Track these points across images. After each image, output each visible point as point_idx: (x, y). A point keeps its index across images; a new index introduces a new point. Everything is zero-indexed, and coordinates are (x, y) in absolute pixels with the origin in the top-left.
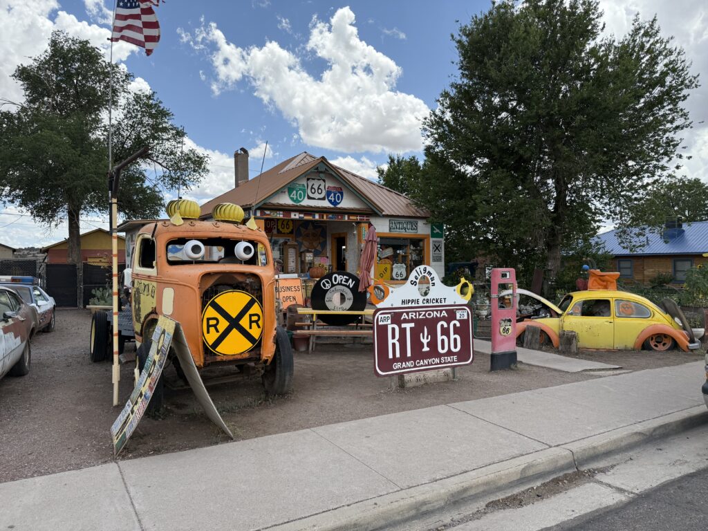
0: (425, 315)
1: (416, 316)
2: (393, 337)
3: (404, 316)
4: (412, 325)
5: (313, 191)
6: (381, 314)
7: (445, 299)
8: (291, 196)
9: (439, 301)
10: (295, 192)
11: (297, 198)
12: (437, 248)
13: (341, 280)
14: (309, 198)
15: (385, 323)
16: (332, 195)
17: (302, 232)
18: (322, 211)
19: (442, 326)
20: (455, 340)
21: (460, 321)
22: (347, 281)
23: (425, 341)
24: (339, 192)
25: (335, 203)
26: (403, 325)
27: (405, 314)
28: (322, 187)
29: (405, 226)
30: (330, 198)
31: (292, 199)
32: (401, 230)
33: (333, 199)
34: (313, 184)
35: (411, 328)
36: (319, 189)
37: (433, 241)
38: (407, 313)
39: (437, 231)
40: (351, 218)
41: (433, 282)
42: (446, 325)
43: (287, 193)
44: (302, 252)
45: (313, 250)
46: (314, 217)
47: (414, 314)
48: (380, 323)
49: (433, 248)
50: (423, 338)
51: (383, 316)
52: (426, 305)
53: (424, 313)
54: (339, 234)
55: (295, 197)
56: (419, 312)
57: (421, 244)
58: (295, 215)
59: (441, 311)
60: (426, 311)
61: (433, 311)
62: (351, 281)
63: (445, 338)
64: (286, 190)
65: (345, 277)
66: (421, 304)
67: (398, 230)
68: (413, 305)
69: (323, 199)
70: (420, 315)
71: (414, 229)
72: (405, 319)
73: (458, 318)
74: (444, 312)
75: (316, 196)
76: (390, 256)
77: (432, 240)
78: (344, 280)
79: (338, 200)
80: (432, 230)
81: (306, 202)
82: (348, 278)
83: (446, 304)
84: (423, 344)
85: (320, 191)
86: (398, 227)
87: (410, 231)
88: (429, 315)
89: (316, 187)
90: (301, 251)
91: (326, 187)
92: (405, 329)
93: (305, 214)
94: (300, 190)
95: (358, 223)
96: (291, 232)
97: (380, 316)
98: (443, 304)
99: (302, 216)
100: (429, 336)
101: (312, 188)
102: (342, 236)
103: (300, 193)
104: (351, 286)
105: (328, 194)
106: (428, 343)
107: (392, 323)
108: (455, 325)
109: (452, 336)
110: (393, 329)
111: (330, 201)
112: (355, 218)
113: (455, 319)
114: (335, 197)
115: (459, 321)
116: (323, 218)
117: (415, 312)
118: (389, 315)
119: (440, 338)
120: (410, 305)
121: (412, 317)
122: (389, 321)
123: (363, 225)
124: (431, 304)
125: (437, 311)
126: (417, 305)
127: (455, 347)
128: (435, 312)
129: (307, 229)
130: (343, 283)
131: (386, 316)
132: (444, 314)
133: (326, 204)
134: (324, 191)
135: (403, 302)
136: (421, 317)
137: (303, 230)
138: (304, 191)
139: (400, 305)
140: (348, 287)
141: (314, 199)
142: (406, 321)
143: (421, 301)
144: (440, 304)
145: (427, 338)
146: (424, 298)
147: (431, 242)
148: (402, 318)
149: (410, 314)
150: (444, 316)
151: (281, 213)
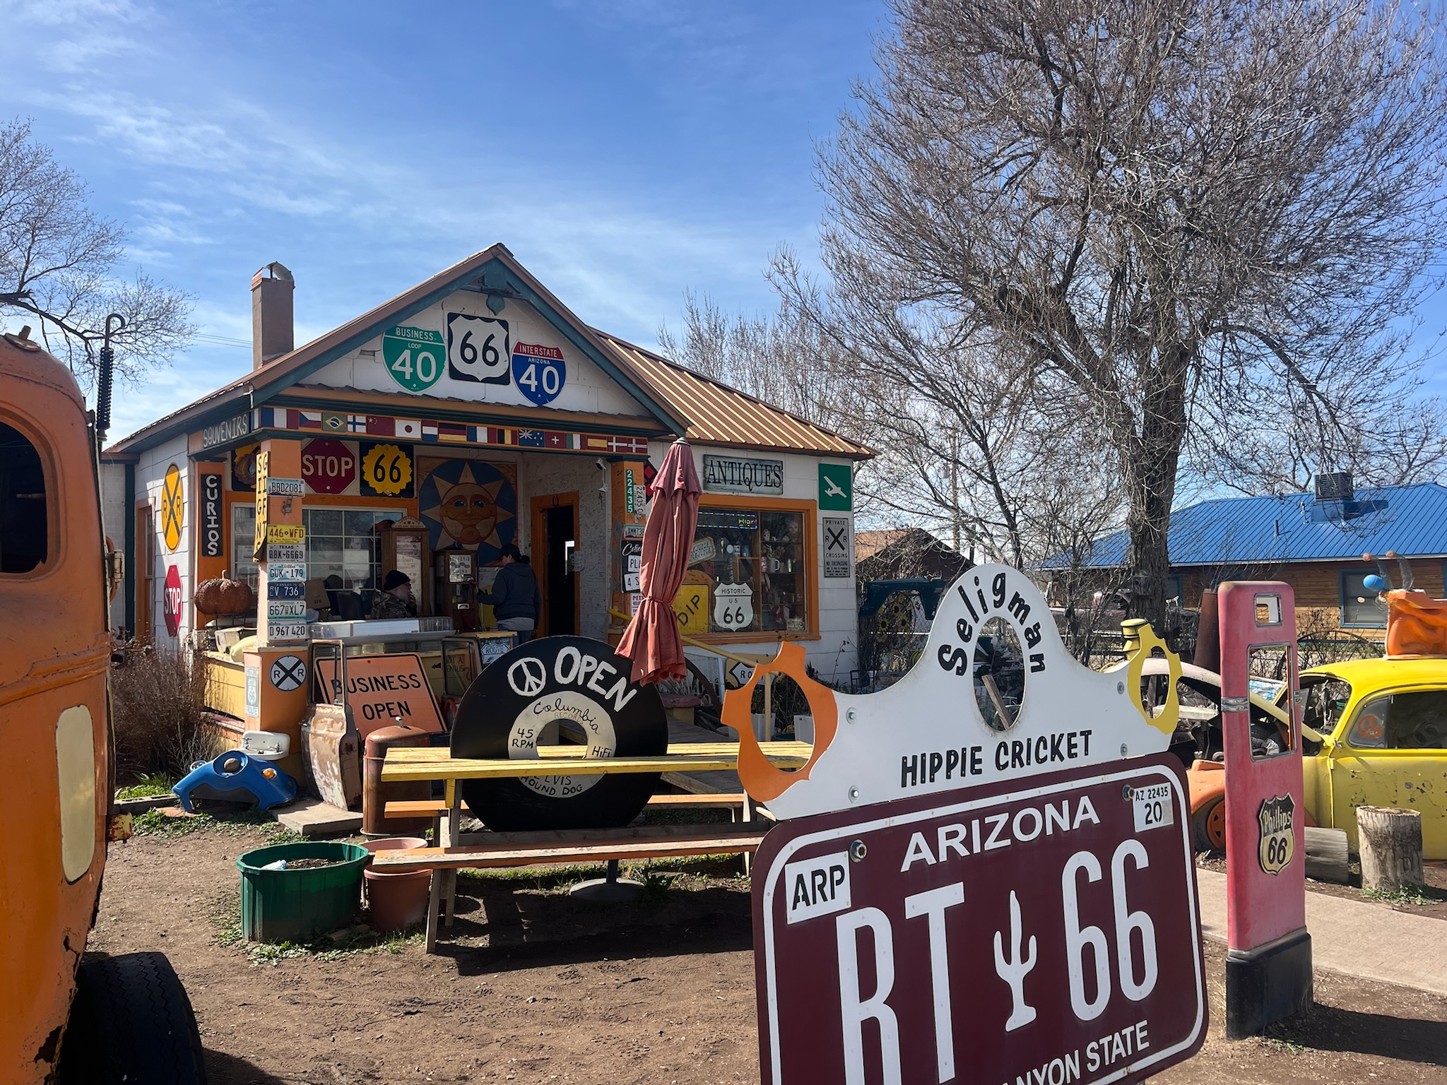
0: (1007, 832)
1: (968, 842)
2: (867, 989)
3: (917, 851)
4: (954, 894)
5: (469, 353)
6: (798, 857)
7: (1086, 734)
8: (396, 367)
9: (1063, 748)
10: (406, 354)
11: (414, 374)
12: (836, 539)
13: (588, 676)
14: (455, 374)
15: (820, 909)
16: (532, 369)
17: (442, 493)
18: (497, 418)
19: (1082, 873)
20: (1136, 934)
21: (1147, 839)
22: (608, 681)
23: (1013, 973)
24: (553, 364)
25: (539, 397)
26: (914, 906)
27: (918, 838)
28: (498, 343)
29: (748, 474)
30: (523, 380)
31: (399, 376)
32: (738, 487)
33: (533, 383)
34: (469, 334)
35: (949, 912)
36: (487, 348)
37: (827, 520)
38: (929, 830)
39: (837, 490)
40: (591, 442)
41: (1036, 650)
42: (1095, 874)
43: (380, 356)
44: (442, 552)
45: (475, 547)
46: (472, 435)
47: (961, 829)
48: (796, 915)
49: (826, 538)
50: (1008, 959)
51: (806, 867)
52: (1011, 774)
53: (1003, 818)
54: (556, 497)
55: (408, 370)
56: (981, 814)
57: (794, 526)
58: (409, 429)
59: (1074, 797)
60: (1013, 808)
61: (1039, 803)
62: (621, 684)
63: (1095, 935)
64: (377, 344)
65: (605, 665)
66: (990, 775)
67: (728, 486)
68: (959, 781)
69: (503, 380)
70: (986, 831)
71: (773, 484)
72: (919, 865)
73: (1140, 826)
74: (1085, 801)
75: (479, 369)
76: (708, 562)
77: (821, 514)
78: (598, 675)
79: (551, 386)
80: (823, 486)
81: (445, 387)
82: (613, 671)
83: (1094, 759)
84: (1005, 988)
85: (490, 356)
86: (729, 477)
87: (763, 488)
88: (1028, 825)
89: (478, 342)
90: (438, 547)
91: (512, 346)
92: (922, 921)
93: (443, 428)
94: (425, 348)
95: (615, 459)
96: (408, 492)
97: (793, 871)
98: (1081, 761)
99: (433, 431)
100: (1033, 940)
101: (464, 345)
102: (562, 503)
103: (426, 360)
104: (618, 706)
105: (519, 364)
106: (1028, 980)
107: (857, 903)
108: (1130, 860)
109: (1125, 922)
110: (865, 937)
111: (525, 389)
112: (602, 443)
113: (1132, 835)
114: (539, 378)
115: (1145, 838)
116: (502, 440)
117: (965, 819)
118: (841, 859)
119: (1075, 938)
120: (941, 783)
121: (950, 850)
122: (843, 895)
123: (627, 464)
124: (1034, 769)
125: (1056, 800)
126: (971, 781)
127: (1139, 978)
128: (1050, 809)
129: (455, 482)
130: (592, 685)
131: (825, 862)
132: (1088, 812)
133: (510, 395)
134: (503, 355)
135: (908, 769)
136: (991, 844)
137: (442, 486)
138: (439, 354)
139: (894, 792)
140: (608, 705)
141: (472, 378)
142: (926, 878)
143: (987, 756)
144: (1069, 764)
145: (1024, 957)
146: (1001, 737)
147: (820, 521)
148: (905, 867)
149: (942, 832)
150: (1086, 824)
151: (361, 419)
